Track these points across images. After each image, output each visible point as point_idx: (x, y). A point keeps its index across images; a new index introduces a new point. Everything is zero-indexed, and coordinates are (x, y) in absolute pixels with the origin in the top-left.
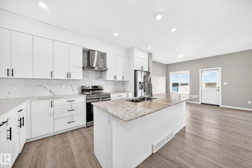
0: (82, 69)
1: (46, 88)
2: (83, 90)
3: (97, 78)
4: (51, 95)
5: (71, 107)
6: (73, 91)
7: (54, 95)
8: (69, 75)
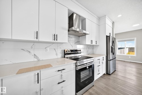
0: (67, 31)
1: (30, 52)
2: (65, 54)
3: (76, 43)
4: (36, 60)
5: (61, 78)
6: (57, 54)
7: (39, 60)
8: (55, 37)
